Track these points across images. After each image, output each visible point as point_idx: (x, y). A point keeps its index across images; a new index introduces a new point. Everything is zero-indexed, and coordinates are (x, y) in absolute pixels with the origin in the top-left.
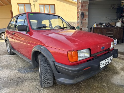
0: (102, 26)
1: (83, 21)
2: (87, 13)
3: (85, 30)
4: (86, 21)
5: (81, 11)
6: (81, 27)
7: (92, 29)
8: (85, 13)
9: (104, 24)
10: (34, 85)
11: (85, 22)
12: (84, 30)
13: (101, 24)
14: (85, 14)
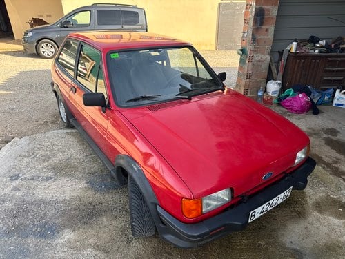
0: (317, 47)
1: (260, 37)
2: (273, 11)
3: (263, 61)
4: (268, 35)
5: (256, 4)
6: (250, 54)
7: (284, 59)
8: (269, 10)
9: (323, 43)
10: (120, 226)
11: (265, 37)
12: (259, 61)
13: (314, 40)
14: (268, 15)
